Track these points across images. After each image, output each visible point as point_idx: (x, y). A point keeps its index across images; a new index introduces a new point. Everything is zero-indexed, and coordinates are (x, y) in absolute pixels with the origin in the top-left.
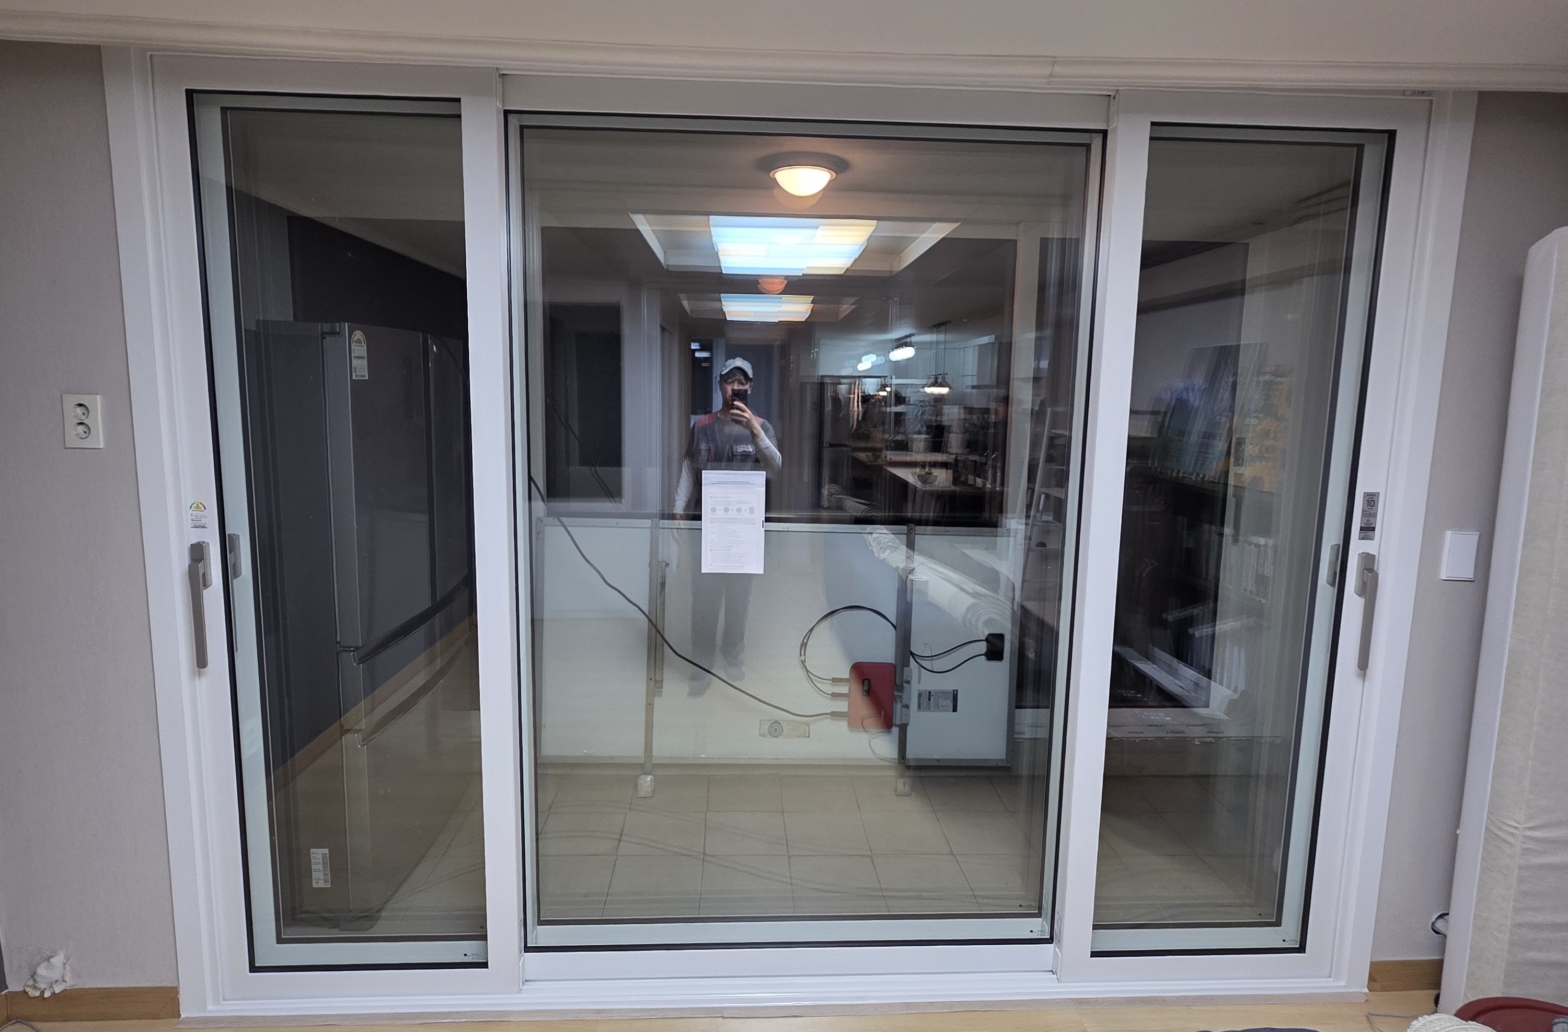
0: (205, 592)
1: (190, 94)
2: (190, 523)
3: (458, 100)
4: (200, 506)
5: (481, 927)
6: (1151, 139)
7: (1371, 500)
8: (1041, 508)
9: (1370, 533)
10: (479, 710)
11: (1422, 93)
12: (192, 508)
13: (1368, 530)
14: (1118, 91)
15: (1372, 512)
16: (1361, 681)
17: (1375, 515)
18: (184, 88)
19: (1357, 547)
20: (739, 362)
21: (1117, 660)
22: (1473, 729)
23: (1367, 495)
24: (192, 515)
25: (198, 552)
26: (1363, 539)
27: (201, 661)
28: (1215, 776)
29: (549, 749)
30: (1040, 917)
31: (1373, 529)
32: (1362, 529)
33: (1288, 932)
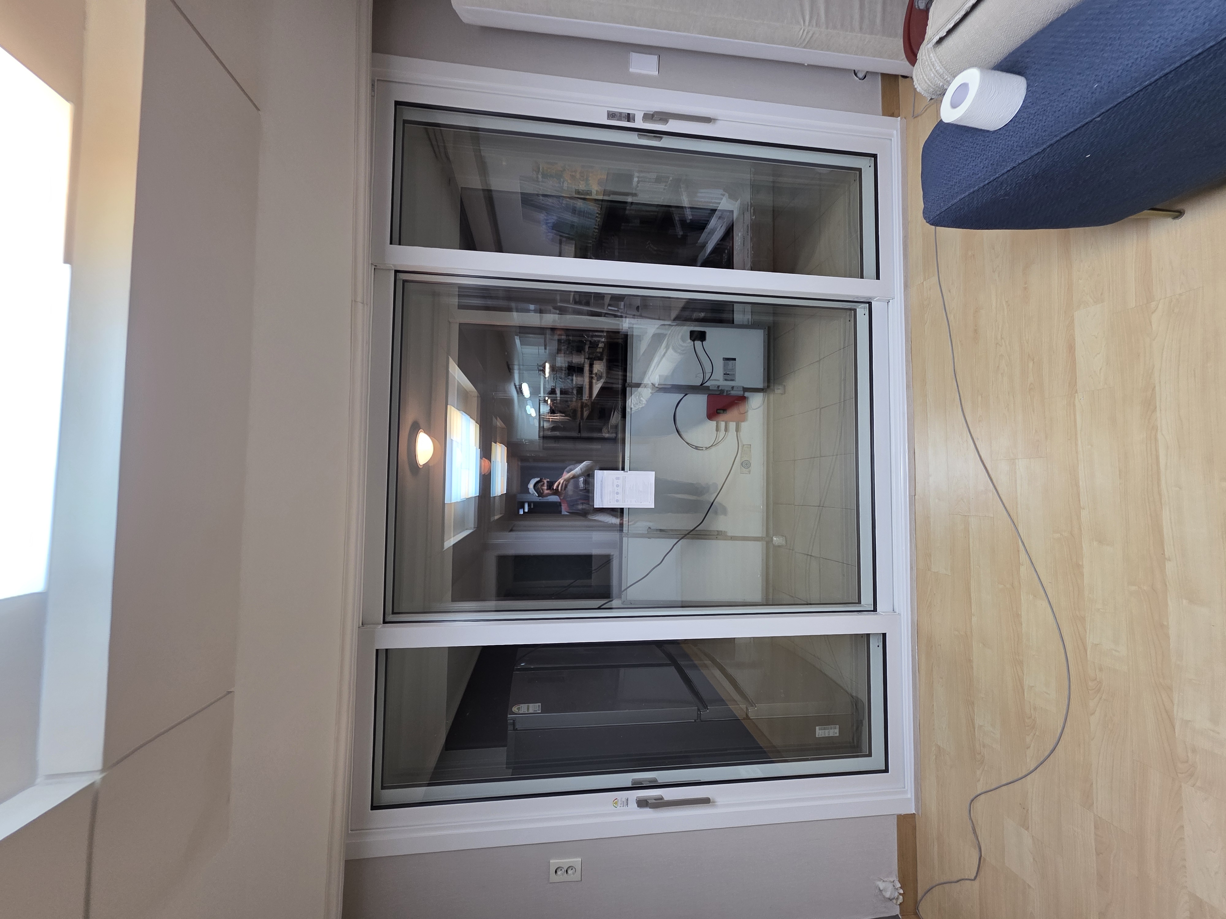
0: (665, 799)
1: (373, 808)
2: (625, 808)
3: (377, 650)
4: (615, 802)
5: (862, 637)
6: (400, 244)
7: (612, 115)
8: (616, 309)
9: (631, 116)
10: (735, 638)
11: (373, 85)
12: (616, 806)
13: (629, 117)
14: (371, 264)
15: (618, 115)
16: (718, 122)
17: (621, 113)
18: (370, 811)
19: (639, 124)
20: (531, 486)
21: (705, 264)
22: (746, 56)
23: (608, 118)
24: (620, 807)
25: (642, 803)
26: (634, 120)
27: (706, 801)
28: (773, 207)
29: (758, 597)
30: (856, 309)
31: (629, 114)
32: (628, 121)
33: (865, 164)
